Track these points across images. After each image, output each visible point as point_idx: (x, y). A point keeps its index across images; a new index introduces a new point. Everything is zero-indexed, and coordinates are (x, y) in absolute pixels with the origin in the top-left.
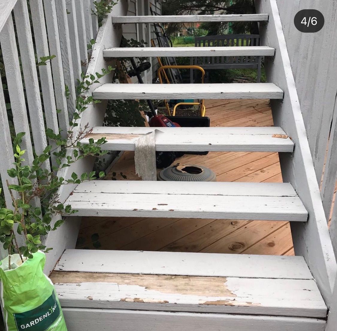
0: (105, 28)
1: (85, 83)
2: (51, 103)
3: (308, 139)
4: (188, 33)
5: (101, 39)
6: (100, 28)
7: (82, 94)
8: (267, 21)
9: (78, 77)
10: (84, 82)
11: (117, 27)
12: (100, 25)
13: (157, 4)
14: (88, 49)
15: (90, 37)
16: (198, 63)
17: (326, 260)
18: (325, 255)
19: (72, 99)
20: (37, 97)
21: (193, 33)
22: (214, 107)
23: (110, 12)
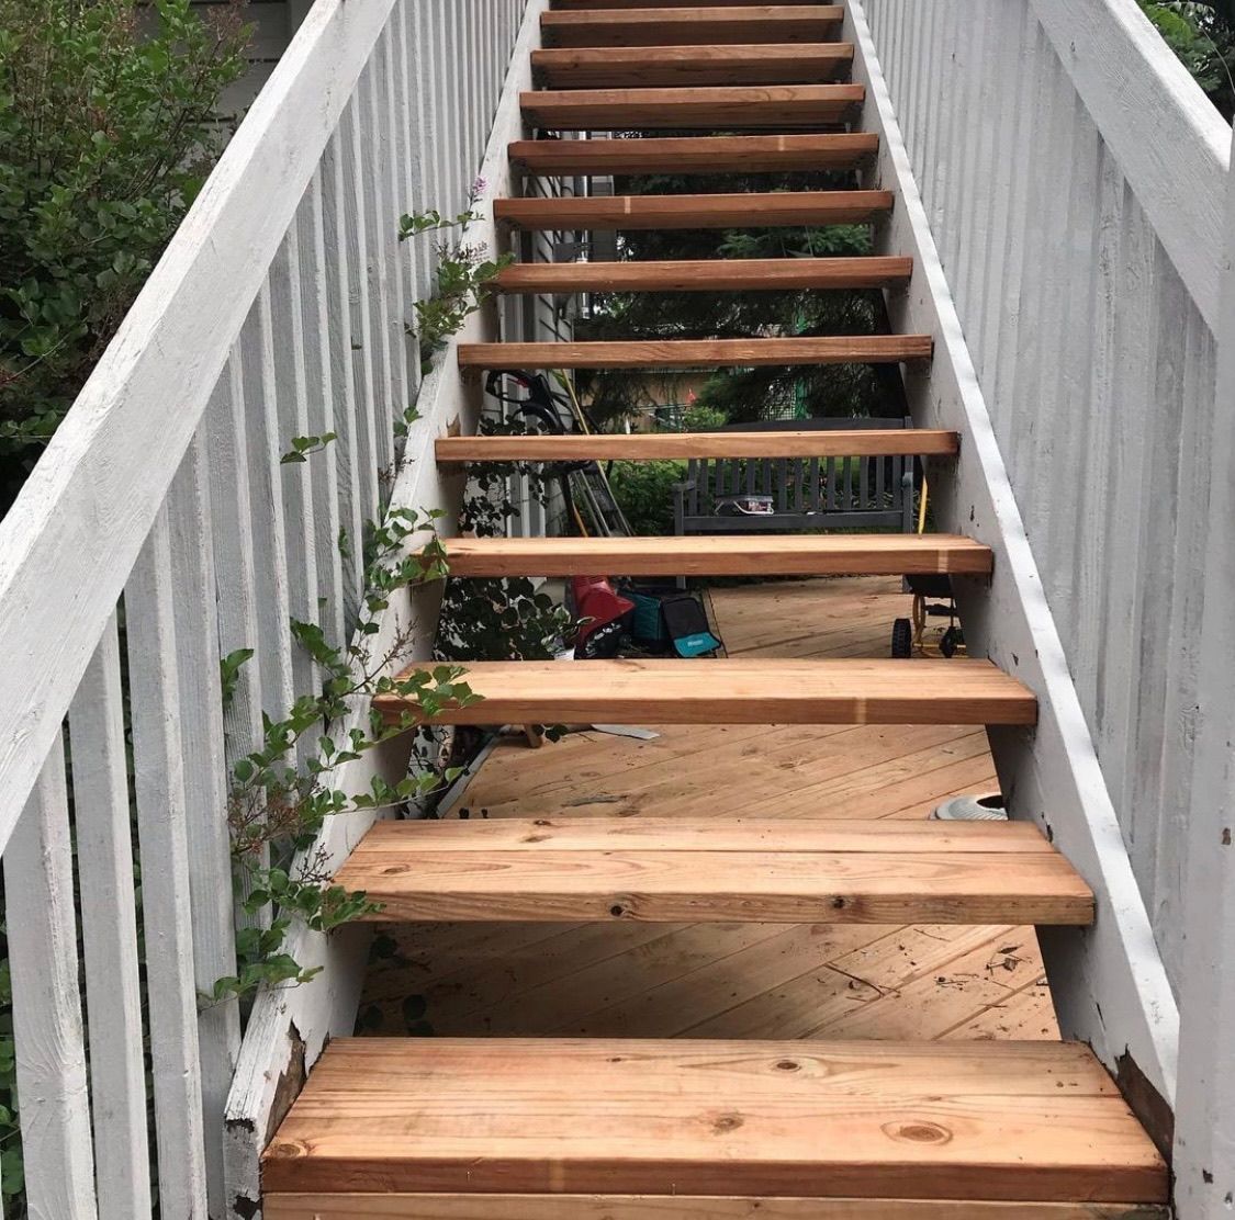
0: (441, 379)
1: (391, 530)
2: (305, 575)
3: (1073, 680)
4: (658, 423)
5: (431, 409)
6: (426, 377)
7: (380, 562)
8: (927, 356)
9: (371, 515)
10: (387, 530)
11: (470, 379)
12: (426, 370)
13: (561, 324)
14: (395, 436)
15: (401, 402)
16: (699, 510)
17: (1150, 1020)
18: (1147, 1008)
19: (352, 575)
20: (278, 549)
21: (673, 424)
22: (760, 647)
23: (454, 333)
